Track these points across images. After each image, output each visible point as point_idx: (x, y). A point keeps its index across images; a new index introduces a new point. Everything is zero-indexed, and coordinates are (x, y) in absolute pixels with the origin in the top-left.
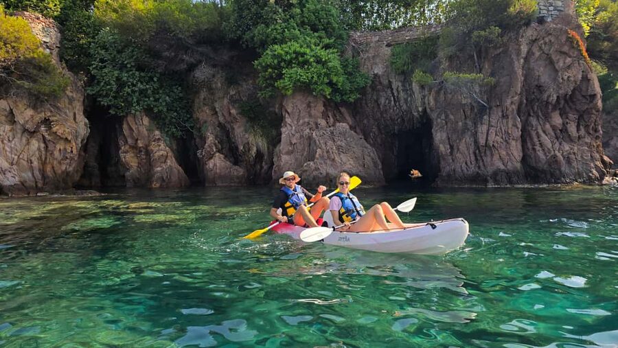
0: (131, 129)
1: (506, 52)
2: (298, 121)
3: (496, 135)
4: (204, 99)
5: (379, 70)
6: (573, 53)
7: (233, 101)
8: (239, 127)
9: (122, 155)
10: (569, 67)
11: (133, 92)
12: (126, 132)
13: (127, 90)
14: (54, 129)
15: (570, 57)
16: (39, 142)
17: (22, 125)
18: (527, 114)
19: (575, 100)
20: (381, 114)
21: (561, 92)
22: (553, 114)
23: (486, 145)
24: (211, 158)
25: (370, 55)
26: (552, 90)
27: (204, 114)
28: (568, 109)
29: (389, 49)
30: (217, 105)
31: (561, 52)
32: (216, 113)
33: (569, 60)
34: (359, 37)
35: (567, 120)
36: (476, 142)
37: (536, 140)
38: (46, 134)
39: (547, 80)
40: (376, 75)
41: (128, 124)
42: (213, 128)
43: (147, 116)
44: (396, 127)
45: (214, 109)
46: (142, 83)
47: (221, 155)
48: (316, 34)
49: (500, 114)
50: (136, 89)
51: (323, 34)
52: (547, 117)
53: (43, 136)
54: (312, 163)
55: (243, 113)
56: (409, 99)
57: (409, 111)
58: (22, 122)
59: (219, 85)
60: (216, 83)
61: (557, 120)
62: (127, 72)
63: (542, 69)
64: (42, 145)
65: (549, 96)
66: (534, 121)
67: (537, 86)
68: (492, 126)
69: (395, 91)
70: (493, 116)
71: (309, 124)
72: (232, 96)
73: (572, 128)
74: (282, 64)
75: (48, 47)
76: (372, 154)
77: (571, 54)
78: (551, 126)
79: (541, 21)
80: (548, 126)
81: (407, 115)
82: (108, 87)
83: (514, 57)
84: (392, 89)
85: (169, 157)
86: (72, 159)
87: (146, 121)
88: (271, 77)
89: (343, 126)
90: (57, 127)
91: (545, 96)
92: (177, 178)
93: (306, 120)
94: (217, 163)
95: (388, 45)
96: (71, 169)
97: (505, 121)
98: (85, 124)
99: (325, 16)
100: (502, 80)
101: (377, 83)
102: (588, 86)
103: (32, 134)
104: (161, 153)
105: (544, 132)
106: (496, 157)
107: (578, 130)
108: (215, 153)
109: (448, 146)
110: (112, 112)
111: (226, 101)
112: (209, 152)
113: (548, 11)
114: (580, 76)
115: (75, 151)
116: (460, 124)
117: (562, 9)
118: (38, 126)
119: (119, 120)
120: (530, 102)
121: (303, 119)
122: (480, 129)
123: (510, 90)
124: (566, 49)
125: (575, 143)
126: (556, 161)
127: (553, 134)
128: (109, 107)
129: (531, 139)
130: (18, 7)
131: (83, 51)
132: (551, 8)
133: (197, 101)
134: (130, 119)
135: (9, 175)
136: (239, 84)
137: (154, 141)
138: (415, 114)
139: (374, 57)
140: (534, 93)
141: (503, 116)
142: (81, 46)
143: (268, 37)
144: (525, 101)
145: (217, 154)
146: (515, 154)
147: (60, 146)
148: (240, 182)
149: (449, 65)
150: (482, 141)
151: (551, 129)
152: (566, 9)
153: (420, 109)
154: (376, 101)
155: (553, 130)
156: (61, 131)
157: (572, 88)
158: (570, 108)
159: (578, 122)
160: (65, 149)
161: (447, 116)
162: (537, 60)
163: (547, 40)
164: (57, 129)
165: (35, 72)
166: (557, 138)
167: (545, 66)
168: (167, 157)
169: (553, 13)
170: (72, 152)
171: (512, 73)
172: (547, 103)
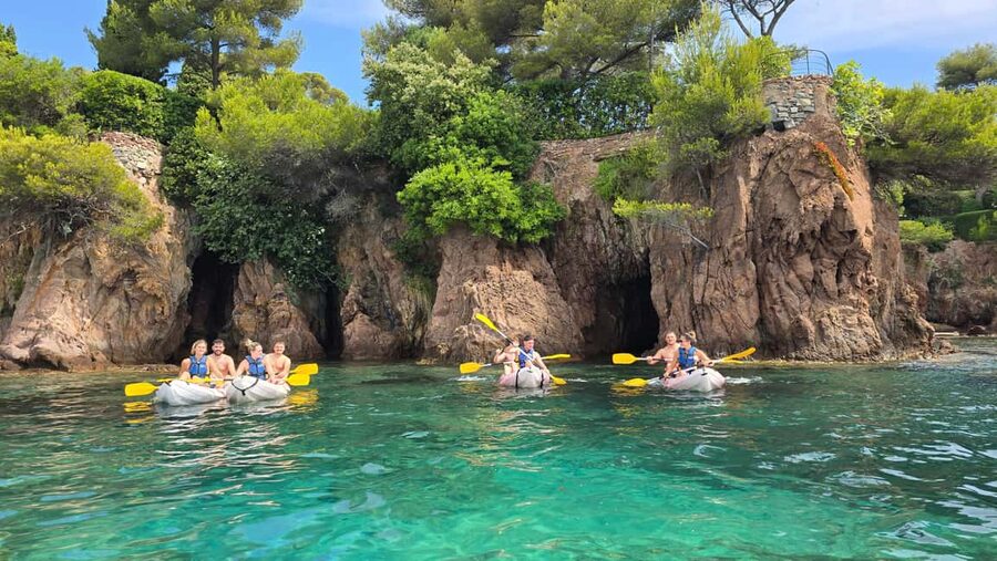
0: (248, 281)
1: (731, 172)
2: (460, 268)
3: (716, 289)
4: (352, 237)
5: (581, 195)
6: (822, 172)
7: (387, 240)
8: (395, 276)
9: (235, 317)
10: (815, 191)
11: (249, 231)
12: (242, 285)
13: (241, 231)
14: (140, 284)
15: (817, 177)
16: (120, 300)
17: (98, 279)
18: (765, 259)
19: (830, 238)
20: (589, 255)
21: (804, 227)
22: (798, 259)
23: (703, 304)
24: (350, 321)
25: (568, 175)
26: (792, 225)
27: (349, 259)
28: (822, 252)
29: (597, 165)
30: (366, 246)
31: (803, 171)
32: (366, 257)
33: (815, 182)
34: (556, 149)
35: (821, 267)
36: (692, 299)
37: (776, 296)
38: (129, 290)
39: (787, 211)
40: (577, 202)
41: (245, 274)
42: (359, 278)
43: (270, 262)
44: (613, 276)
45: (362, 251)
46: (262, 220)
47: (366, 316)
48: (483, 151)
49: (722, 259)
50: (254, 229)
51: (493, 149)
52: (791, 264)
53: (126, 292)
54: (465, 328)
55: (398, 257)
56: (627, 235)
57: (629, 252)
58: (99, 275)
59: (373, 217)
60: (368, 215)
61: (806, 266)
62: (242, 206)
63: (780, 195)
64: (125, 304)
65: (788, 234)
66: (773, 268)
67: (774, 219)
68: (711, 277)
69: (605, 224)
70: (713, 263)
71: (473, 272)
72: (386, 234)
73: (829, 279)
74: (430, 195)
75: (143, 175)
76: (563, 315)
77: (818, 173)
78: (798, 276)
79: (780, 127)
80: (792, 276)
81: (626, 258)
82: (218, 228)
83: (741, 179)
84: (602, 222)
85: (293, 320)
86: (163, 322)
87: (269, 269)
88: (419, 212)
89: (523, 276)
90: (143, 281)
91: (785, 232)
92: (300, 348)
93: (471, 267)
94: (356, 330)
95: (597, 160)
96: (162, 336)
97: (728, 269)
98: (186, 275)
99: (496, 126)
100: (724, 211)
101: (581, 213)
102: (844, 220)
103: (112, 290)
104: (282, 314)
105: (788, 284)
106: (716, 321)
107: (838, 280)
108: (356, 314)
109: (665, 305)
110: (224, 258)
111: (378, 240)
112: (348, 312)
113: (790, 113)
114: (831, 206)
115: (166, 311)
116: (678, 272)
117: (812, 110)
118: (118, 280)
119: (235, 269)
120: (768, 242)
121: (467, 265)
122: (695, 281)
123: (732, 225)
124: (809, 166)
125: (835, 300)
126: (800, 326)
127: (801, 287)
128: (221, 252)
129: (770, 294)
130: (108, 126)
131: (188, 179)
132: (794, 109)
133: (342, 239)
134: (247, 267)
135: (74, 344)
136: (396, 217)
137: (275, 297)
138: (637, 256)
139: (573, 177)
140: (771, 228)
141: (726, 263)
142: (187, 172)
143: (417, 156)
144: (760, 240)
145: (360, 315)
146: (744, 315)
147: (147, 306)
148: (386, 355)
149: (671, 188)
150: (697, 299)
151: (797, 280)
152: (818, 110)
153: (642, 250)
154: (580, 238)
155: (801, 281)
156: (147, 287)
157: (821, 222)
158: (826, 249)
159: (839, 271)
160: (154, 309)
161: (664, 262)
162: (774, 181)
163: (784, 154)
164: (144, 284)
165: (119, 209)
166: (808, 293)
167: (785, 191)
168: (290, 319)
169: (797, 115)
170: (163, 312)
171: (736, 202)
172: (788, 244)
